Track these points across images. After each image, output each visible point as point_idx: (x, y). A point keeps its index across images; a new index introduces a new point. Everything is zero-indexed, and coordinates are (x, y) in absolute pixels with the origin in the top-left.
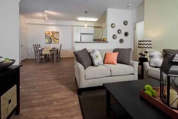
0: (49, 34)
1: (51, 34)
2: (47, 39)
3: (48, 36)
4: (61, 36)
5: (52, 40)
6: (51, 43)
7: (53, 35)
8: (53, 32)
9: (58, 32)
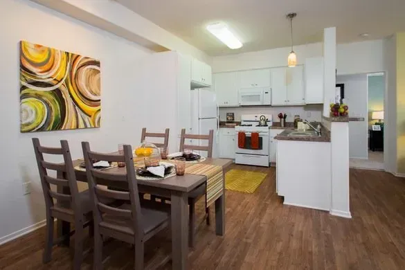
0: (48, 65)
1: (60, 70)
2: (38, 96)
3: (44, 77)
4: (109, 88)
5: (69, 105)
6: (58, 125)
7: (73, 78)
8: (72, 59)
9: (97, 63)
